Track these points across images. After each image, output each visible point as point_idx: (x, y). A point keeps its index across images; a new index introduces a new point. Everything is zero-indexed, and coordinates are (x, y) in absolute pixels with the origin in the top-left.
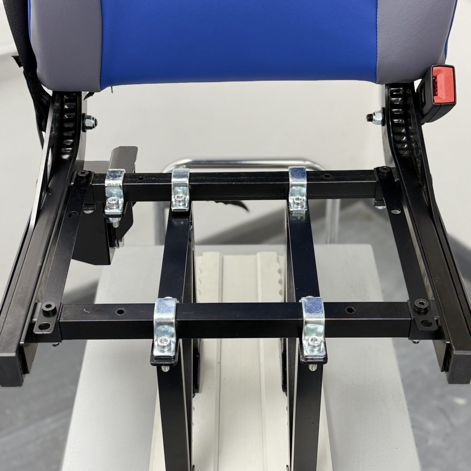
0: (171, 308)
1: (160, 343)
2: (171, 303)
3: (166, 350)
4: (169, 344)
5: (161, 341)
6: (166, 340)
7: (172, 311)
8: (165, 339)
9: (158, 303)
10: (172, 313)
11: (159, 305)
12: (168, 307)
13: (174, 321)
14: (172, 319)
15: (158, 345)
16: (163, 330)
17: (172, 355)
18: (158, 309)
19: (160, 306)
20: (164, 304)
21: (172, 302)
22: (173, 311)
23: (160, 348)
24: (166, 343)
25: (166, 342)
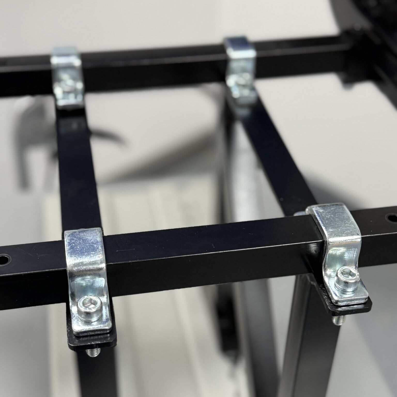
0: (95, 244)
1: (83, 307)
2: (93, 236)
3: (95, 319)
4: (100, 308)
5: (84, 304)
6: (92, 302)
7: (98, 248)
8: (91, 300)
9: (69, 238)
10: (99, 252)
11: (73, 241)
12: (90, 242)
13: (103, 265)
14: (101, 263)
15: (79, 312)
16: (84, 284)
17: (107, 328)
18: (72, 248)
19: (73, 243)
20: (80, 239)
21: (95, 234)
22: (100, 248)
23: (83, 317)
24: (93, 308)
25: (93, 306)
